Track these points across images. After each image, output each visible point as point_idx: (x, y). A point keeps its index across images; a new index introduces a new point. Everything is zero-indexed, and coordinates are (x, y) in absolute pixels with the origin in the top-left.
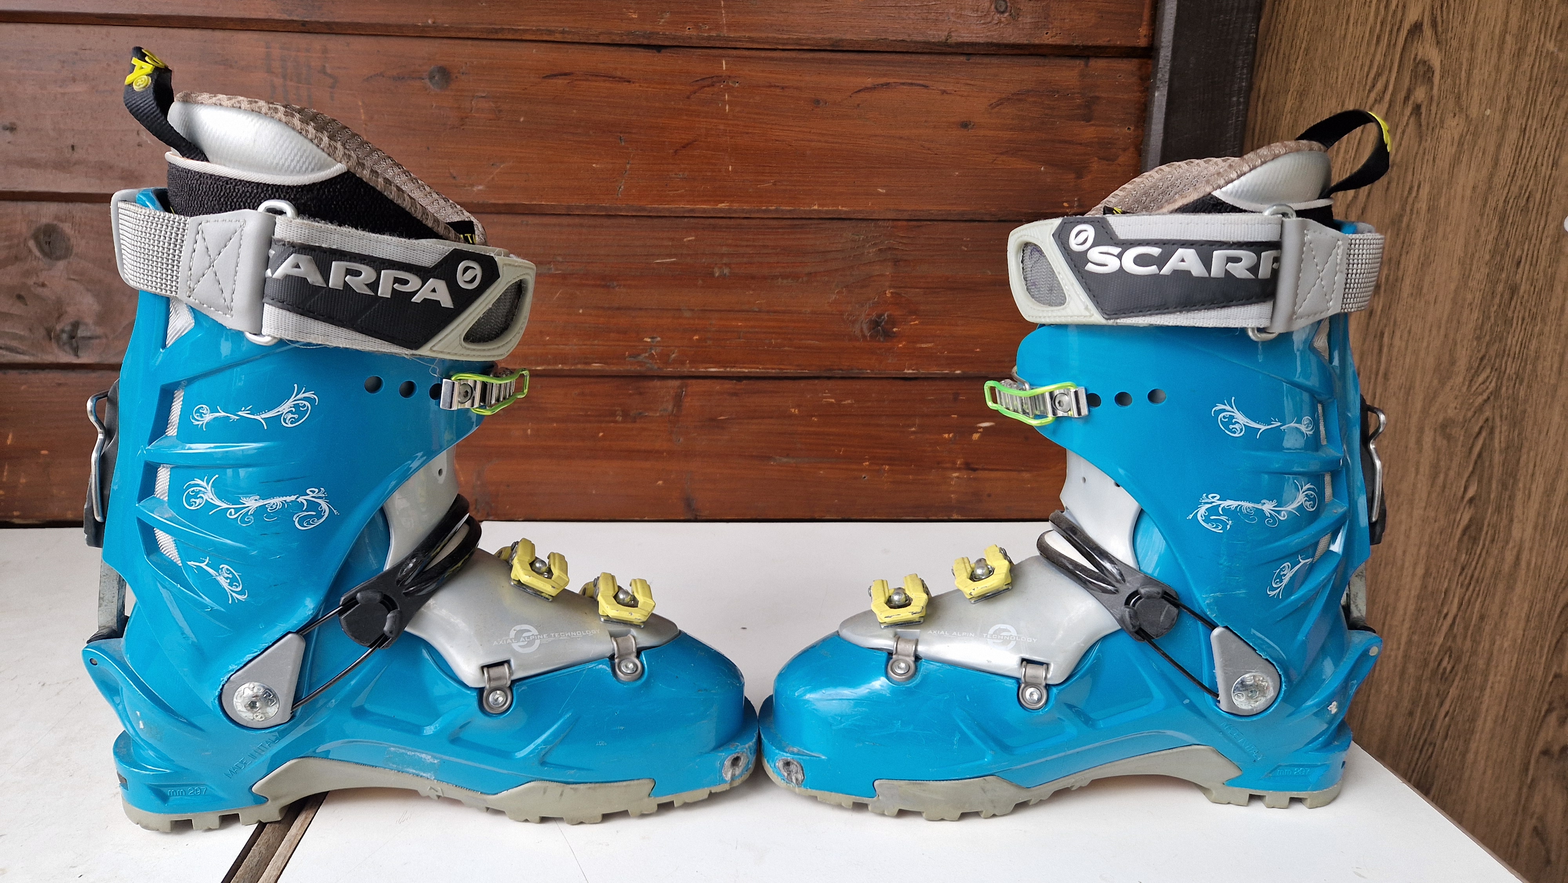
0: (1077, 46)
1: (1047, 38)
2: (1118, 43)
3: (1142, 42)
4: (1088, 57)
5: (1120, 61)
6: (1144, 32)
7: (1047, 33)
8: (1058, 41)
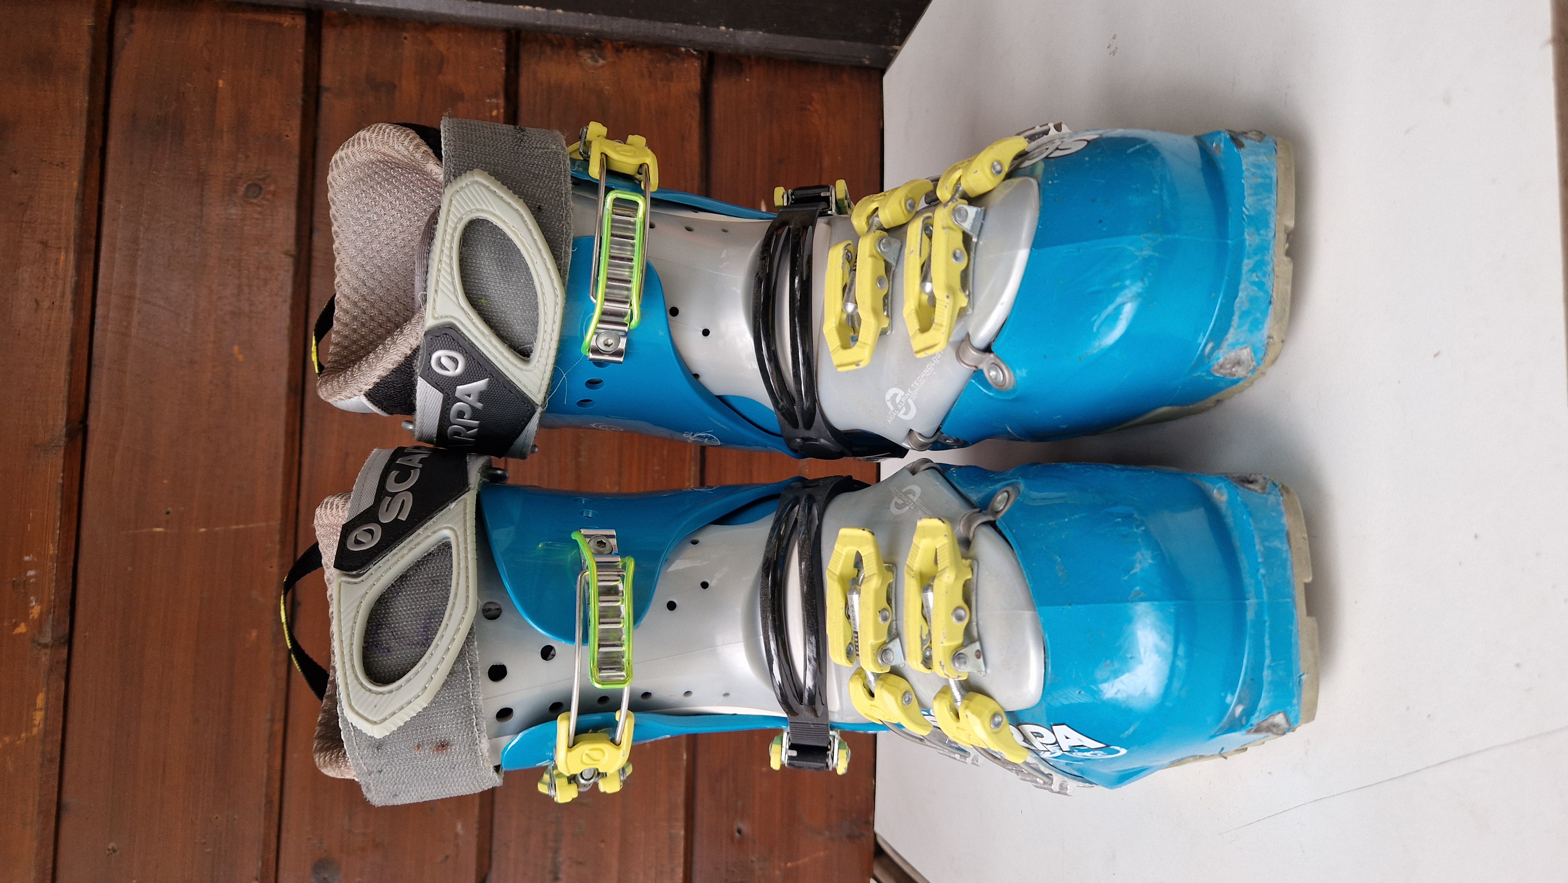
0: (303, 100)
1: (293, 135)
2: (300, 51)
3: (300, 22)
4: (318, 88)
5: (324, 50)
6: (289, 19)
7: (287, 136)
8: (296, 122)
